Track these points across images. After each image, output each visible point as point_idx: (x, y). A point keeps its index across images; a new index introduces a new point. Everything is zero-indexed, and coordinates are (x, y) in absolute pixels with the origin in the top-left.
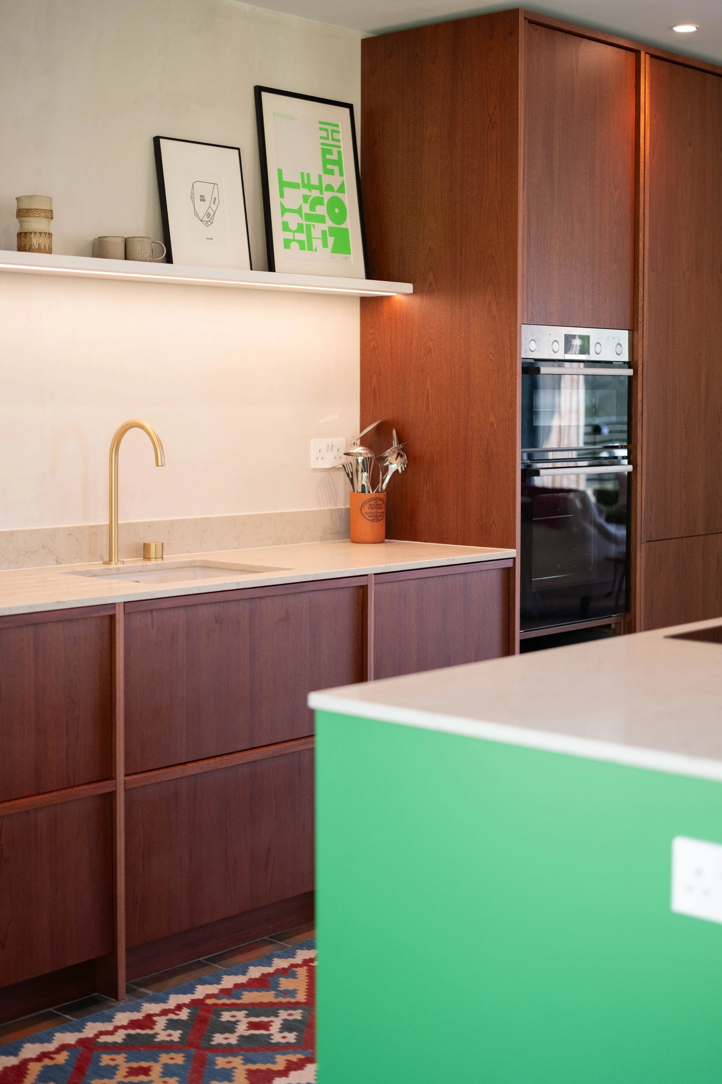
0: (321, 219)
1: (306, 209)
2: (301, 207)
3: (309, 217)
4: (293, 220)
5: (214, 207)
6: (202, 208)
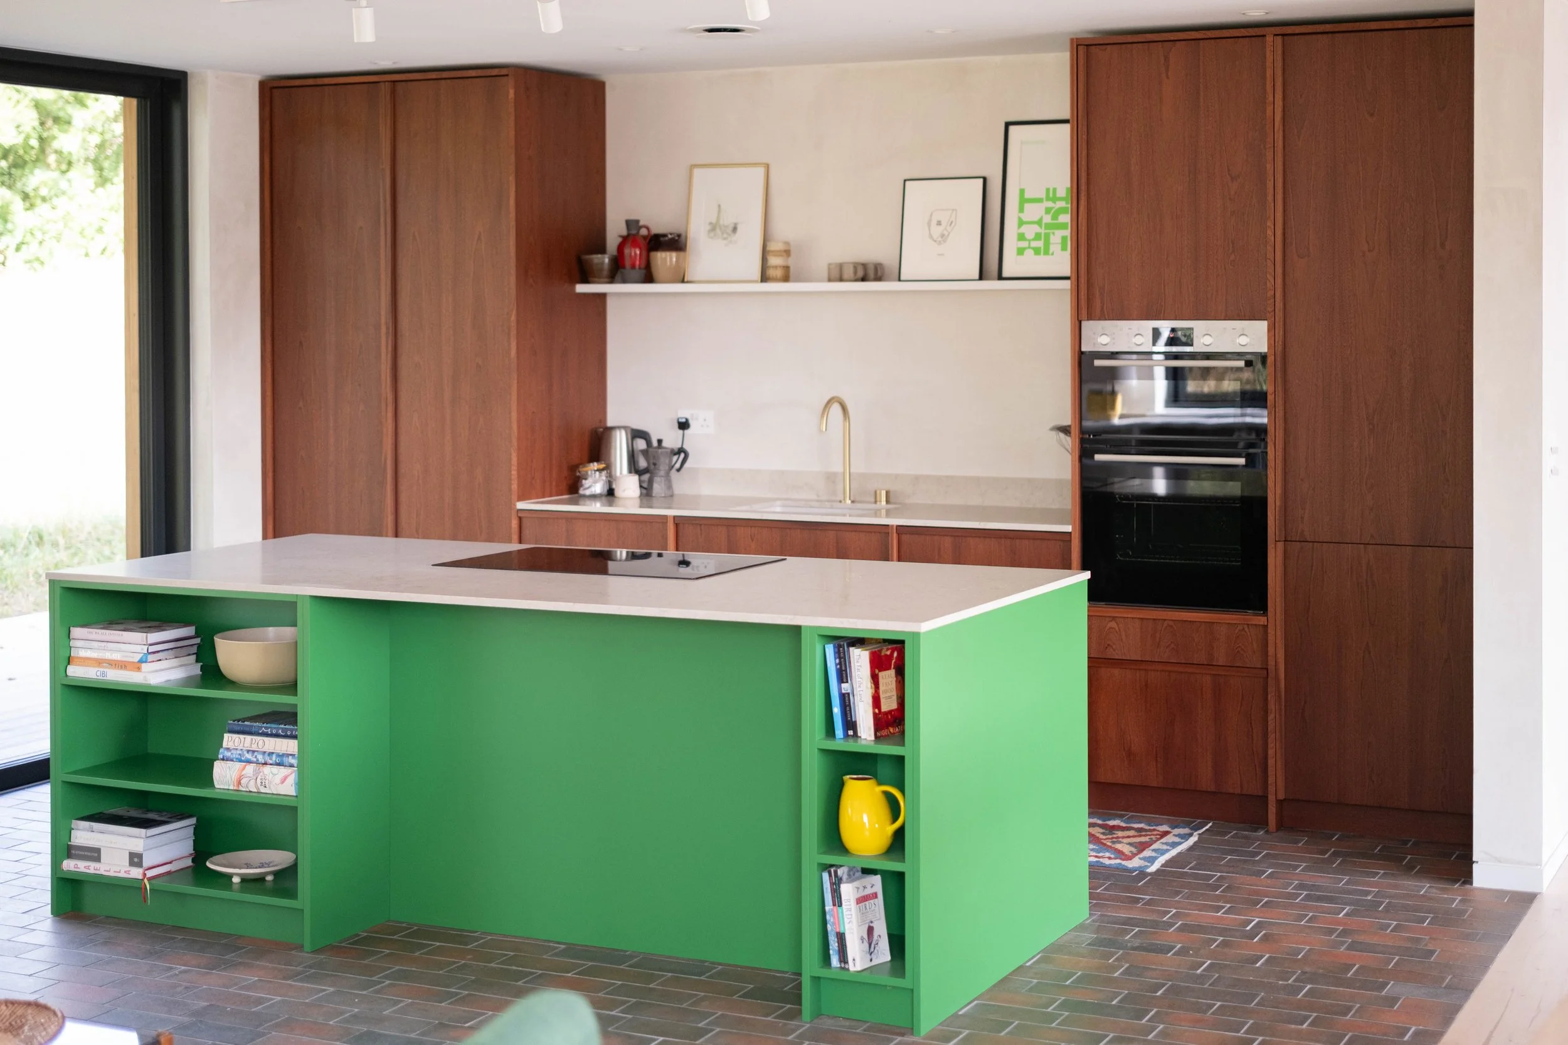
0: (1062, 226)
1: (1047, 219)
2: (1041, 219)
3: (1048, 226)
4: (1030, 231)
5: (949, 228)
6: (937, 231)
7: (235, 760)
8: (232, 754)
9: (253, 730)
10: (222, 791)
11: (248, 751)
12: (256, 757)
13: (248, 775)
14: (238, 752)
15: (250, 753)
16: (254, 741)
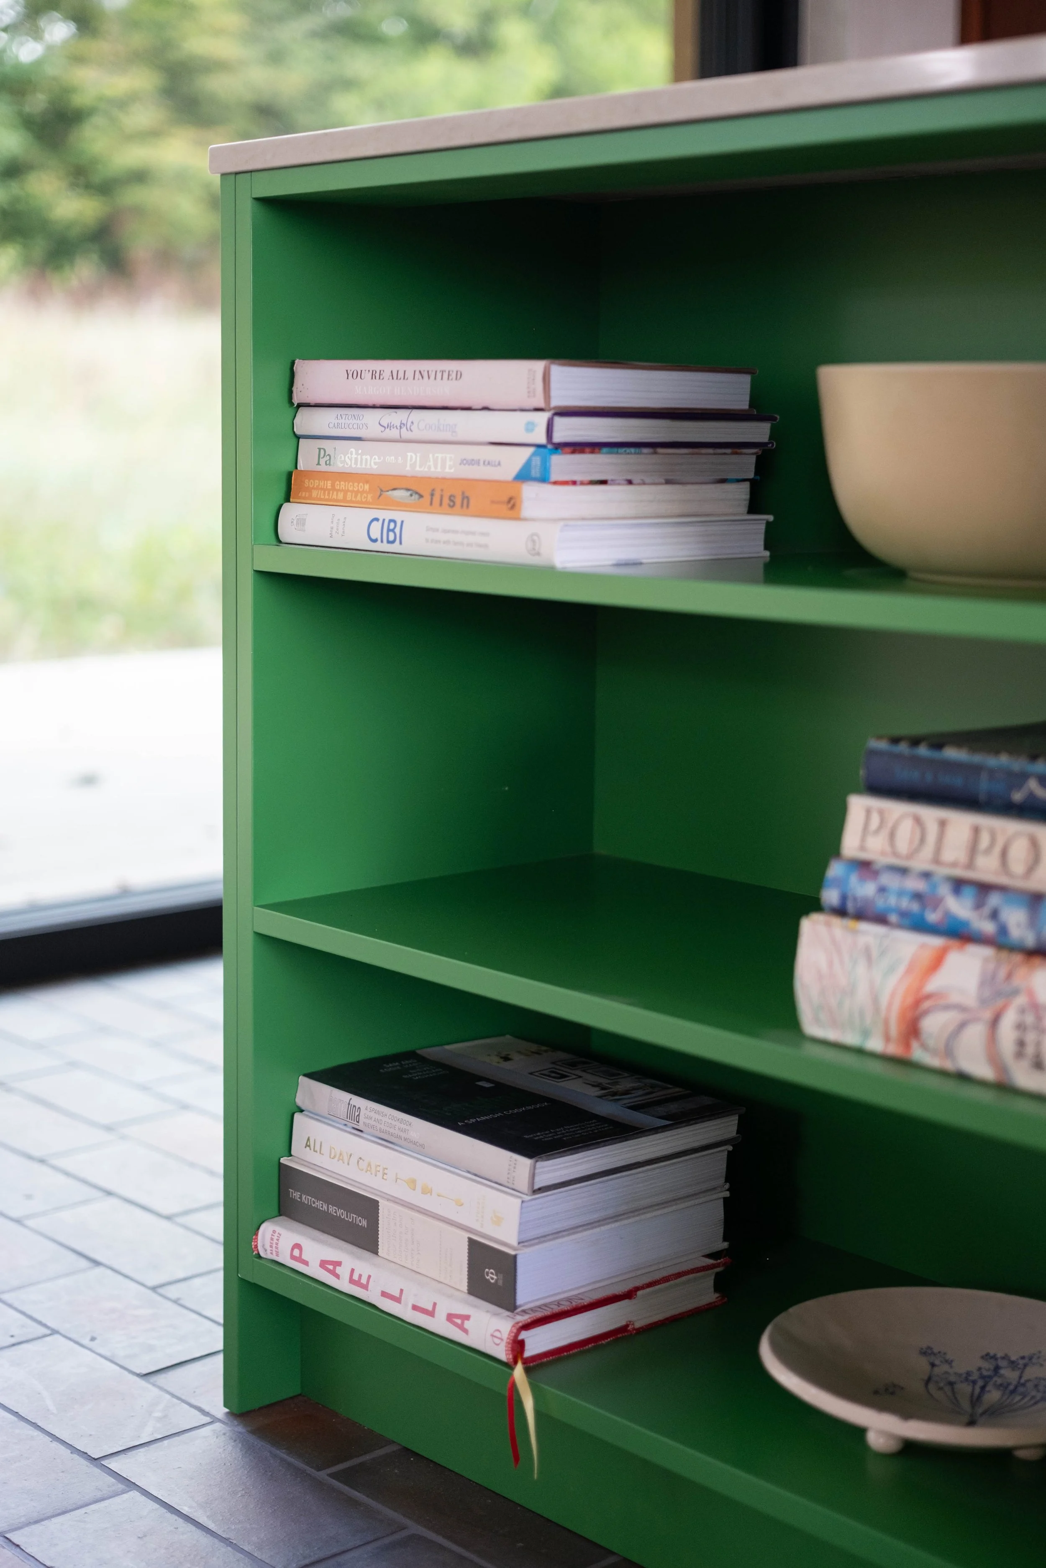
7: (893, 918)
8: (882, 890)
9: (984, 786)
10: (830, 1055)
11: (958, 885)
12: (994, 915)
13: (955, 998)
14: (914, 884)
15: (969, 894)
16: (985, 841)
